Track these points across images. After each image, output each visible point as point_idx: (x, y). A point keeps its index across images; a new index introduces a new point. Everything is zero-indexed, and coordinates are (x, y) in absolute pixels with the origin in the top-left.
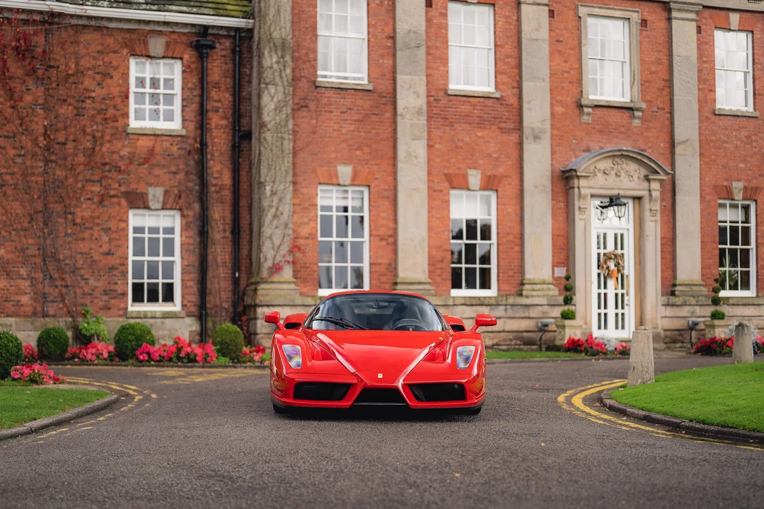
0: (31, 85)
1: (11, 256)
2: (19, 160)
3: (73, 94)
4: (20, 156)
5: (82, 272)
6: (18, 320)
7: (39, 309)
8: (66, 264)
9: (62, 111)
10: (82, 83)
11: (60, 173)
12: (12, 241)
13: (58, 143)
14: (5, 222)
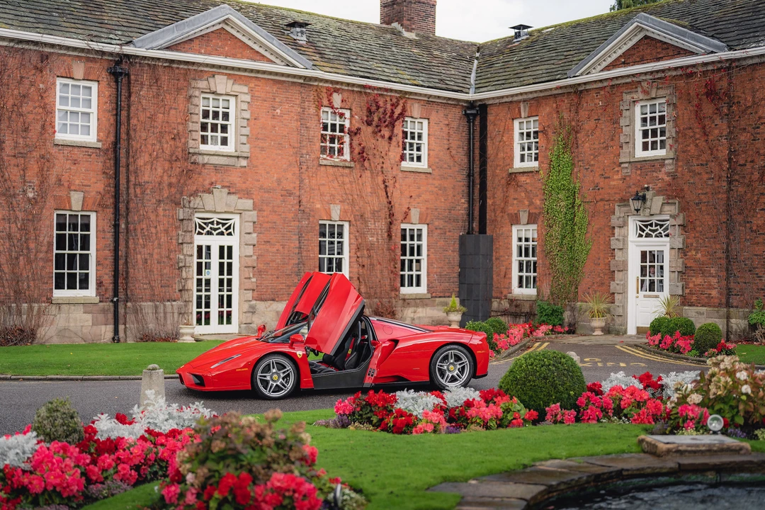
0: (718, 121)
1: (705, 259)
2: (710, 182)
3: (751, 123)
4: (710, 179)
5: (757, 271)
6: (709, 309)
7: (724, 301)
8: (745, 265)
9: (742, 138)
10: (756, 112)
11: (741, 189)
12: (706, 247)
13: (739, 165)
14: (701, 232)
